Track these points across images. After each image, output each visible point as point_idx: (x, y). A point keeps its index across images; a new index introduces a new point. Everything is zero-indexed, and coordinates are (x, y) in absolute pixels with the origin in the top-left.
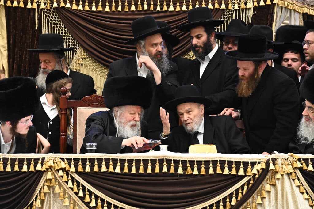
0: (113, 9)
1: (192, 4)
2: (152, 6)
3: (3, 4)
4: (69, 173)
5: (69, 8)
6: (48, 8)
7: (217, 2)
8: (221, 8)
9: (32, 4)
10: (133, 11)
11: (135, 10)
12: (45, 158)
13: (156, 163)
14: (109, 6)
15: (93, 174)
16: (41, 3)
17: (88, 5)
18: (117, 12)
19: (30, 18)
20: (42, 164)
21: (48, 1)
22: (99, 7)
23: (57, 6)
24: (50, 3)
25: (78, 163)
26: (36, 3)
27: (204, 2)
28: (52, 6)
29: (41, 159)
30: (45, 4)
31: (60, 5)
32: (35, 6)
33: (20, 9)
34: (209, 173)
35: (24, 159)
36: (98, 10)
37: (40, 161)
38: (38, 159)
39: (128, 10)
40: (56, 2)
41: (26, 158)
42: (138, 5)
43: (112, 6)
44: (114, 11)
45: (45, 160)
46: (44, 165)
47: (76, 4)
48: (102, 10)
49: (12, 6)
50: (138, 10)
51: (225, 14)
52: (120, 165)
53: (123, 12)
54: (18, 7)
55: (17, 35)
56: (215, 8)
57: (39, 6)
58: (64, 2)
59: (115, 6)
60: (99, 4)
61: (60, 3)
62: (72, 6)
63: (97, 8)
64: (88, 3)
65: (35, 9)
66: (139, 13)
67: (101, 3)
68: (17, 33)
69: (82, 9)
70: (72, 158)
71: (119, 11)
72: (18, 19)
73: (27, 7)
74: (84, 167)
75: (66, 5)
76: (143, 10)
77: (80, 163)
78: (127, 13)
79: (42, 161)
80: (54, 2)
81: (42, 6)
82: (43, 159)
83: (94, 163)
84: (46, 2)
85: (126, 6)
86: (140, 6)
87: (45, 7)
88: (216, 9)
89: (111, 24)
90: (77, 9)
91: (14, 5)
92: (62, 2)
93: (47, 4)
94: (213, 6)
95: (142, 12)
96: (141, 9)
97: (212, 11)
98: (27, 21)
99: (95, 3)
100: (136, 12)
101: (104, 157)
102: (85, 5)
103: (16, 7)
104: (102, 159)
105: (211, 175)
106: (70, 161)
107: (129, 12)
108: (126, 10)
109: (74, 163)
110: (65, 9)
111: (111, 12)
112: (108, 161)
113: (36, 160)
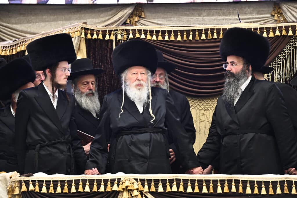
0: (185, 38)
1: (260, 32)
2: (221, 34)
3: (84, 37)
4: (143, 193)
5: (144, 38)
6: (124, 39)
7: (284, 29)
8: (288, 35)
9: (110, 35)
10: (203, 40)
11: (205, 38)
12: (120, 179)
13: (225, 183)
14: (181, 35)
15: (165, 194)
16: (118, 34)
17: (161, 35)
18: (188, 41)
19: (108, 49)
20: (118, 185)
21: (124, 33)
22: (171, 37)
23: (132, 37)
24: (126, 35)
25: (151, 184)
26: (114, 35)
27: (272, 29)
28: (128, 37)
29: (116, 180)
30: (122, 35)
31: (135, 36)
32: (113, 37)
33: (99, 41)
34: (277, 193)
35: (101, 180)
36: (170, 39)
37: (116, 182)
38: (114, 180)
39: (198, 39)
40: (132, 33)
41: (103, 179)
42: (208, 33)
43: (184, 35)
44: (185, 40)
45: (121, 181)
46: (120, 186)
47: (150, 35)
48: (174, 39)
49: (92, 38)
50: (208, 38)
51: (294, 41)
52: (190, 185)
53: (194, 41)
54: (98, 39)
55: (96, 64)
56: (282, 35)
57: (116, 37)
58: (139, 33)
59: (186, 36)
60: (171, 34)
61: (136, 34)
62: (146, 37)
63: (169, 38)
64: (161, 33)
65: (112, 40)
66: (209, 41)
67: (174, 33)
68: (96, 62)
69: (156, 39)
70: (145, 179)
71: (190, 40)
72: (97, 50)
73: (105, 39)
74: (157, 187)
75: (140, 36)
76: (213, 38)
77: (153, 183)
78: (197, 42)
79: (117, 182)
80: (130, 33)
81: (119, 37)
82: (119, 180)
83: (166, 183)
84: (123, 34)
85: (197, 35)
86: (210, 34)
87: (121, 38)
88: (284, 35)
89: (181, 52)
90: (151, 39)
91: (94, 38)
92: (137, 33)
93: (124, 35)
94: (281, 33)
95: (212, 40)
96: (211, 38)
97: (280, 37)
98: (106, 52)
99: (168, 33)
100: (206, 41)
101: (175, 178)
102: (159, 35)
103: (95, 39)
104: (174, 179)
105: (278, 194)
106: (143, 182)
107: (200, 41)
108: (197, 39)
109: (148, 183)
110: (140, 39)
111: (182, 41)
112: (178, 182)
113: (113, 181)
